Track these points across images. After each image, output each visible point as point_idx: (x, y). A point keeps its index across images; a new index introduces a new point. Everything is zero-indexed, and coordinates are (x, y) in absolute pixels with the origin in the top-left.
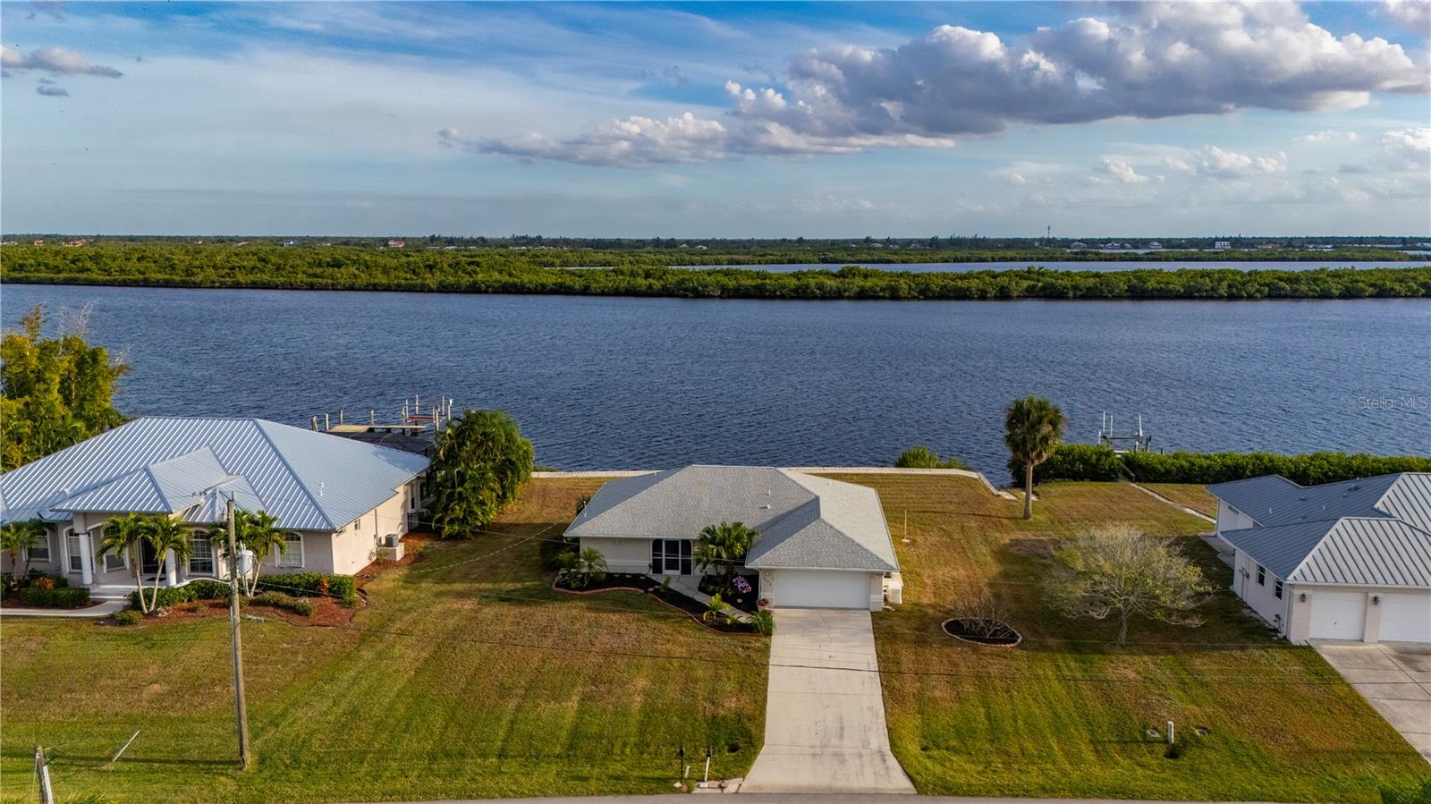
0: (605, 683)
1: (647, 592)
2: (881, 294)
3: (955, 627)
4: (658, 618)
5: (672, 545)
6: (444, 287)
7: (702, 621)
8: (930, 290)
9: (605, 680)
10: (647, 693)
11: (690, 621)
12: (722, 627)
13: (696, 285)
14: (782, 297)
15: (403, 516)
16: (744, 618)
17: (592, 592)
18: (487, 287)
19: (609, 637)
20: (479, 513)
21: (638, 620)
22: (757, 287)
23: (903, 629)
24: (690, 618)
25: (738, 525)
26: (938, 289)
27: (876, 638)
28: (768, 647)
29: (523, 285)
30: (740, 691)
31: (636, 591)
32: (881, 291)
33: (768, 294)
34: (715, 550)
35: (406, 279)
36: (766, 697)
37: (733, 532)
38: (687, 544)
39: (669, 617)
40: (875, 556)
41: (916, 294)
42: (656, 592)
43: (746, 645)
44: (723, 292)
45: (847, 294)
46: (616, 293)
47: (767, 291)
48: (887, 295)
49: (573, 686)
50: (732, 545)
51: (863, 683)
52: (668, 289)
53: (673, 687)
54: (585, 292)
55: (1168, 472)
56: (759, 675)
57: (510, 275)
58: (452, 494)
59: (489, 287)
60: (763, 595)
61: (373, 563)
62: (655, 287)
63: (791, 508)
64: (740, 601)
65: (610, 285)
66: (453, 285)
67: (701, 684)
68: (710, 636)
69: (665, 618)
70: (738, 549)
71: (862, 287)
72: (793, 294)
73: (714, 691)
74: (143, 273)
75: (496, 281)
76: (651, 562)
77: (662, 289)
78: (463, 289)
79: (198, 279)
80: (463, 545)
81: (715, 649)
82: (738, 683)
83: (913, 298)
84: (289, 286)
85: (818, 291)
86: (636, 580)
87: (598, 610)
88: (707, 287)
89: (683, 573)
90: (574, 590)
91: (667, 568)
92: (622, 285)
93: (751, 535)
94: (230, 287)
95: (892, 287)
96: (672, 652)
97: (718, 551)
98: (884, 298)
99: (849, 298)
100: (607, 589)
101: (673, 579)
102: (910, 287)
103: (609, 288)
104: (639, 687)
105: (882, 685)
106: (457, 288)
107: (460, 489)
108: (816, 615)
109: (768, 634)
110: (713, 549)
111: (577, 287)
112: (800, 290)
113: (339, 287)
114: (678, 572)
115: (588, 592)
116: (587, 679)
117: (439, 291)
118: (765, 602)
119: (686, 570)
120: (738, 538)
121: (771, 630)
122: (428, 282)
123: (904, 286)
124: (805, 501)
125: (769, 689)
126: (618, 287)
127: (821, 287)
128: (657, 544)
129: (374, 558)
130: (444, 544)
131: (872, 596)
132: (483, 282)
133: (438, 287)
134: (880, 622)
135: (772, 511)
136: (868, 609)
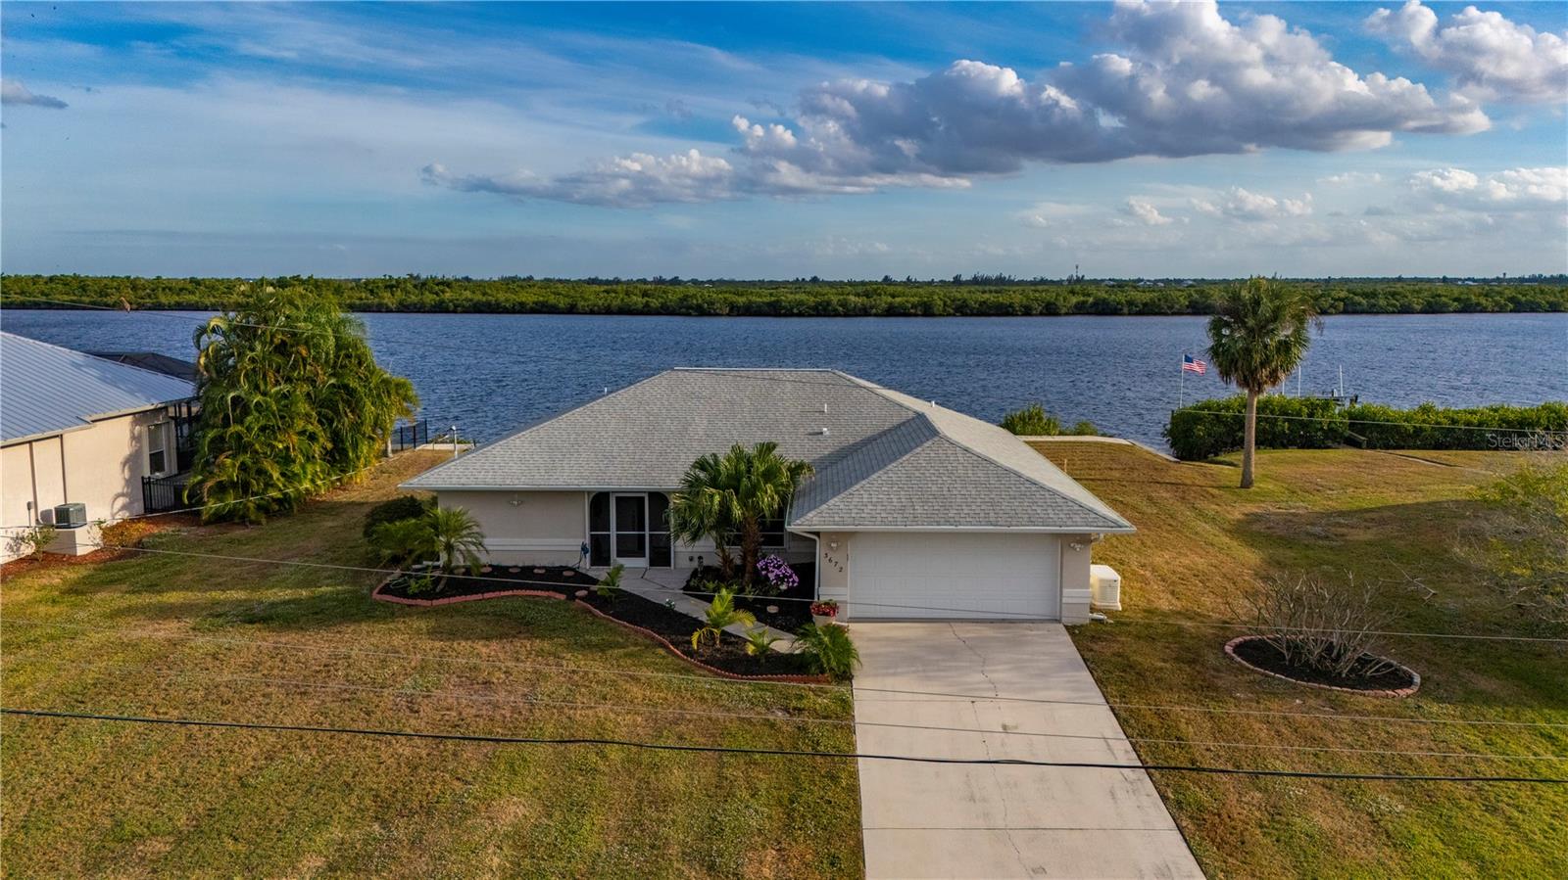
0: (412, 813)
1: (572, 597)
2: (912, 311)
3: (1257, 652)
4: (588, 646)
5: (632, 506)
6: (404, 306)
7: (690, 653)
8: (967, 306)
9: (415, 805)
10: (522, 841)
11: (662, 651)
12: (733, 661)
13: (700, 301)
14: (800, 315)
15: (128, 482)
16: (784, 644)
17: (453, 600)
18: (456, 306)
19: (461, 691)
20: (276, 475)
21: (540, 653)
22: (769, 304)
23: (1150, 658)
24: (662, 645)
25: (768, 448)
26: (977, 306)
27: (1099, 682)
28: (846, 705)
29: (498, 304)
30: (788, 828)
31: (548, 598)
32: (912, 308)
33: (783, 311)
34: (717, 499)
35: (361, 299)
36: (860, 843)
37: (756, 463)
38: (659, 498)
39: (611, 645)
40: (1073, 501)
41: (952, 311)
42: (592, 598)
43: (794, 703)
44: (731, 309)
45: (874, 311)
46: (608, 311)
47: (784, 308)
48: (920, 313)
49: (320, 824)
50: (755, 488)
51: (1113, 794)
52: (668, 308)
53: (599, 820)
54: (572, 310)
55: (1418, 431)
56: (834, 778)
57: (484, 294)
58: (221, 439)
59: (458, 306)
60: (825, 593)
61: (21, 560)
62: (652, 305)
63: (869, 434)
64: (772, 609)
65: (600, 303)
67: (678, 811)
68: (706, 682)
69: (602, 647)
70: (768, 498)
71: (891, 303)
72: (812, 312)
73: (715, 829)
74: (47, 295)
75: (466, 300)
76: (587, 541)
77: (661, 308)
78: (427, 309)
79: (110, 300)
80: (238, 533)
81: (719, 714)
82: (780, 803)
83: (949, 315)
85: (841, 309)
86: (555, 576)
87: (452, 635)
88: (713, 304)
89: (652, 563)
90: (414, 596)
91: (620, 554)
92: (614, 303)
93: (796, 470)
94: (150, 309)
95: (925, 303)
96: (610, 725)
97: (723, 498)
98: (916, 315)
99: (876, 315)
100: (487, 595)
101: (633, 575)
102: (945, 304)
103: (599, 307)
104: (505, 822)
105: (1164, 798)
107: (239, 428)
108: (947, 635)
109: (845, 676)
110: (712, 496)
111: (561, 305)
112: (820, 308)
114: (642, 562)
115: (445, 601)
116: (368, 802)
117: (399, 311)
118: (831, 608)
119: (661, 557)
120: (770, 475)
121: (848, 666)
122: (386, 301)
123: (939, 302)
124: (896, 421)
125: (867, 819)
126: (609, 305)
127: (844, 304)
128: (599, 501)
129: (27, 550)
130: (202, 531)
131: (1066, 591)
132: (451, 301)
134: (1096, 647)
135: (832, 438)
136: (1059, 621)
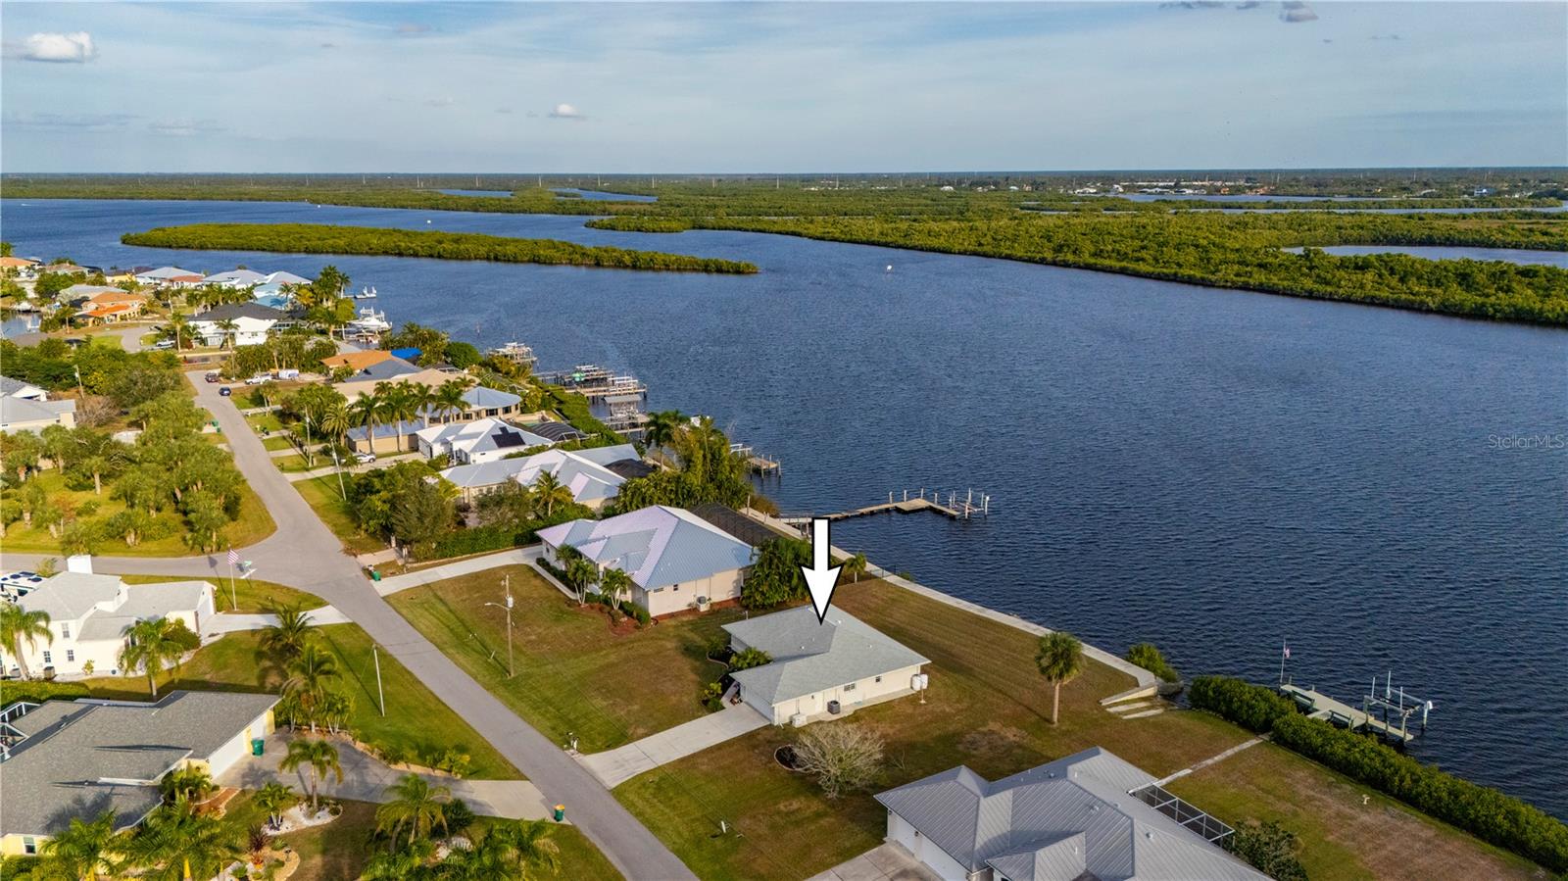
7: (705, 694)
15: (735, 587)
21: (694, 682)
27: (740, 735)
28: (700, 717)
60: (742, 694)
61: (690, 609)
66: (1456, 305)
84: (1289, 292)
87: (694, 670)
90: (710, 656)
100: (720, 662)
106: (1459, 310)
108: (749, 714)
109: (713, 712)
113: (1336, 297)
115: (712, 660)
121: (718, 710)
131: (771, 716)
133: (1439, 307)
134: (760, 730)
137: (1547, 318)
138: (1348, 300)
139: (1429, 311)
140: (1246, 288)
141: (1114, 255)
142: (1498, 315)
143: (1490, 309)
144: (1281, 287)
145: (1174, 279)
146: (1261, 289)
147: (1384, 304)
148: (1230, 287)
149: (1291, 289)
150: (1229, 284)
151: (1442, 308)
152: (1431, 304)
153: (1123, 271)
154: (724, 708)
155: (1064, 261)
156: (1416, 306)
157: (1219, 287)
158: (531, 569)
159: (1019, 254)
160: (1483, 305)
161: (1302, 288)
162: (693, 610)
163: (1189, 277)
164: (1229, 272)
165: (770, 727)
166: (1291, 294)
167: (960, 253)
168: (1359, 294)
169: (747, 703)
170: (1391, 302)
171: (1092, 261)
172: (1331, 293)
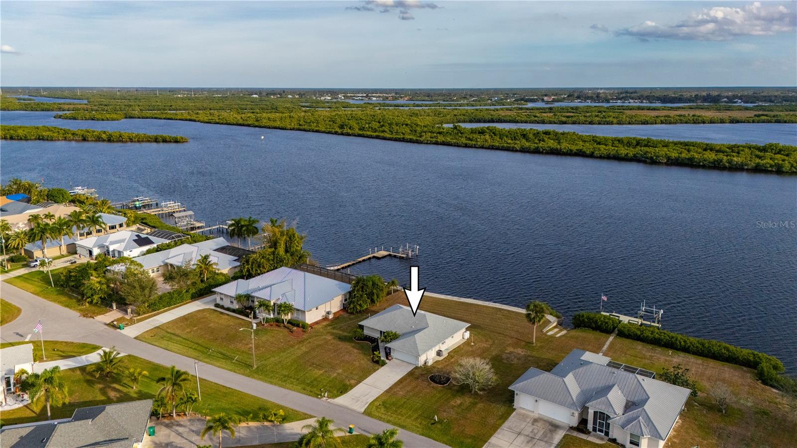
0: (333, 369)
3: (433, 377)
4: (364, 354)
11: (370, 357)
15: (341, 304)
19: (348, 356)
21: (360, 353)
23: (417, 373)
27: (406, 374)
28: (378, 369)
31: (370, 344)
35: (508, 144)
36: (361, 382)
40: (418, 351)
43: (374, 368)
49: (326, 367)
52: (636, 157)
53: (345, 374)
60: (392, 354)
61: (323, 319)
62: (629, 155)
63: (416, 329)
68: (369, 363)
73: (353, 377)
80: (352, 316)
81: (366, 366)
82: (360, 377)
86: (373, 340)
87: (354, 348)
90: (356, 340)
95: (779, 165)
96: (356, 365)
100: (364, 342)
104: (339, 372)
106: (529, 150)
108: (401, 363)
109: (382, 366)
112: (716, 164)
113: (477, 146)
115: (359, 341)
116: (331, 366)
121: (385, 365)
123: (789, 164)
124: (422, 327)
128: (381, 332)
131: (414, 362)
134: (415, 369)
135: (412, 328)
136: (416, 365)
137: (563, 152)
138: (482, 147)
139: (517, 151)
140: (437, 143)
141: (370, 129)
142: (544, 151)
143: (541, 149)
144: (453, 143)
145: (403, 140)
146: (444, 144)
147: (498, 149)
148: (430, 143)
149: (458, 143)
150: (429, 142)
151: (522, 149)
152: (517, 148)
153: (377, 137)
154: (386, 363)
155: (347, 133)
156: (511, 149)
157: (425, 143)
158: (214, 310)
159: (323, 130)
160: (538, 147)
161: (462, 143)
162: (325, 319)
163: (411, 139)
164: (427, 137)
165: (417, 368)
166: (458, 146)
167: (291, 129)
168: (487, 145)
169: (395, 358)
170: (500, 148)
171: (361, 132)
172: (475, 144)
